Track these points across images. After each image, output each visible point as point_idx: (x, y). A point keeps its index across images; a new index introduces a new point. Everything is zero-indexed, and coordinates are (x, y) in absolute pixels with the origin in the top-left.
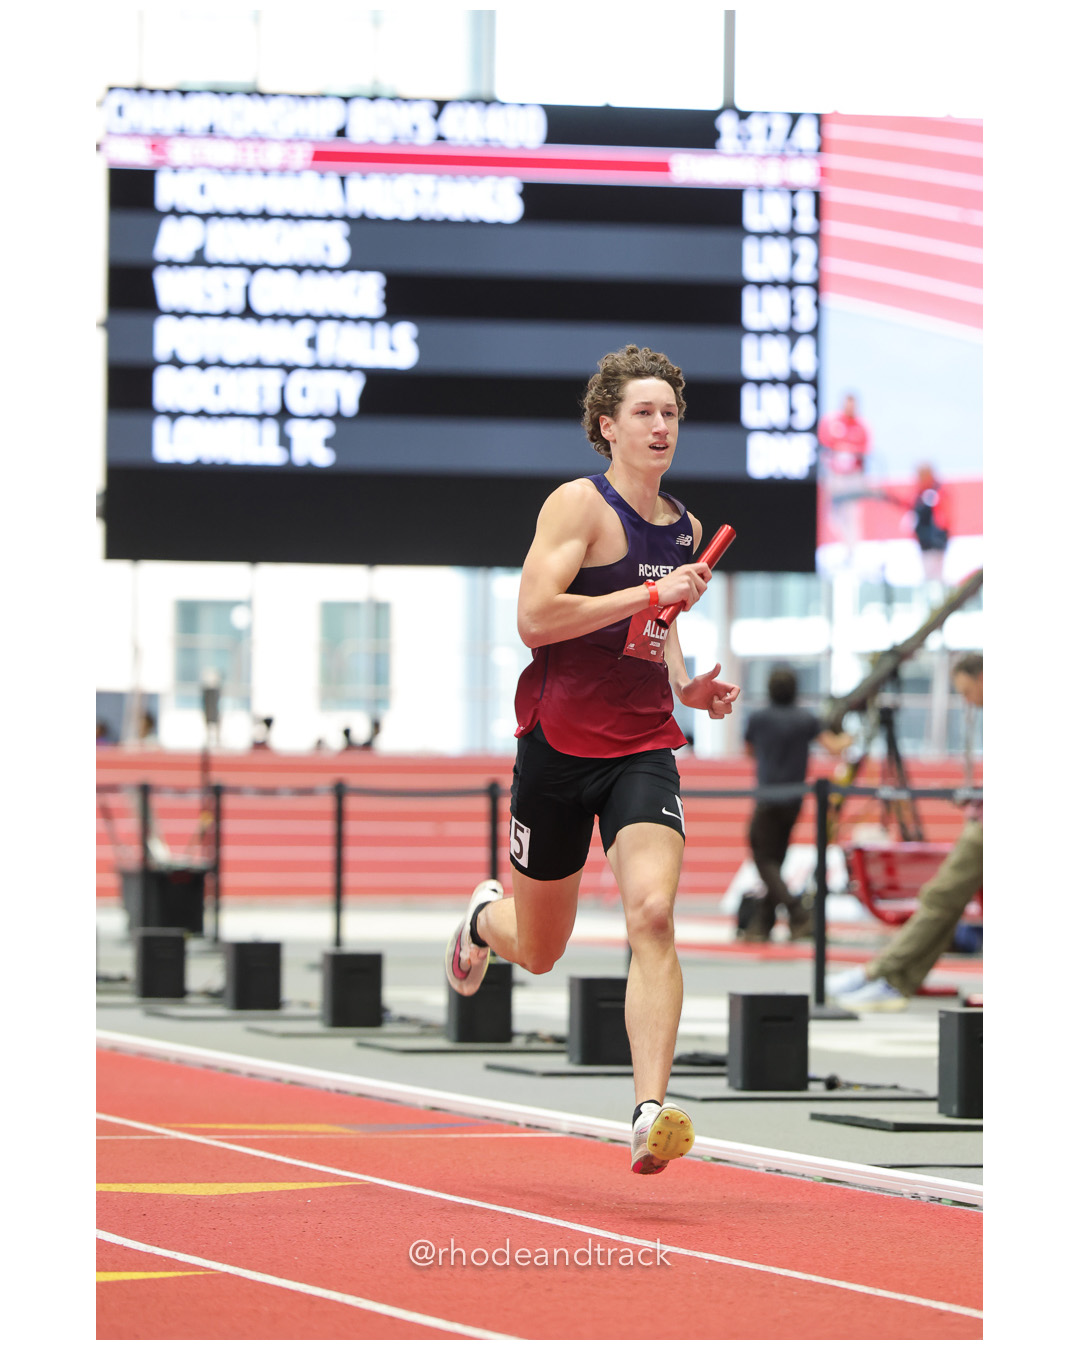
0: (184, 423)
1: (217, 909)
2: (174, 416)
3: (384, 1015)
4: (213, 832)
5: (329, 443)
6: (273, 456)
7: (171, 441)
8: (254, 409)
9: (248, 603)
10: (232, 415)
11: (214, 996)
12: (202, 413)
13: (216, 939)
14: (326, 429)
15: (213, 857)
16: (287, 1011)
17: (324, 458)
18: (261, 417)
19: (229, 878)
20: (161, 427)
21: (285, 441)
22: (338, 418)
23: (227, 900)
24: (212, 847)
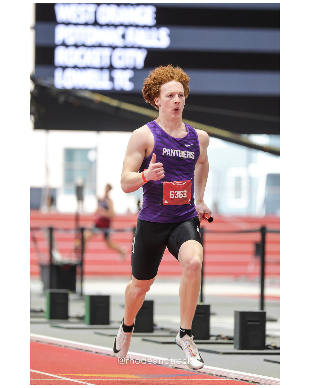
0: (68, 72)
1: (82, 281)
2: (64, 68)
3: (155, 328)
4: (80, 248)
5: (131, 80)
6: (106, 85)
7: (63, 78)
8: (97, 65)
9: (96, 149)
10: (89, 68)
11: (81, 319)
12: (75, 67)
13: (82, 294)
14: (129, 74)
15: (80, 259)
16: (112, 325)
17: (128, 86)
18: (102, 69)
19: (87, 268)
20: (58, 73)
21: (112, 79)
22: (134, 69)
23: (86, 277)
24: (80, 254)
